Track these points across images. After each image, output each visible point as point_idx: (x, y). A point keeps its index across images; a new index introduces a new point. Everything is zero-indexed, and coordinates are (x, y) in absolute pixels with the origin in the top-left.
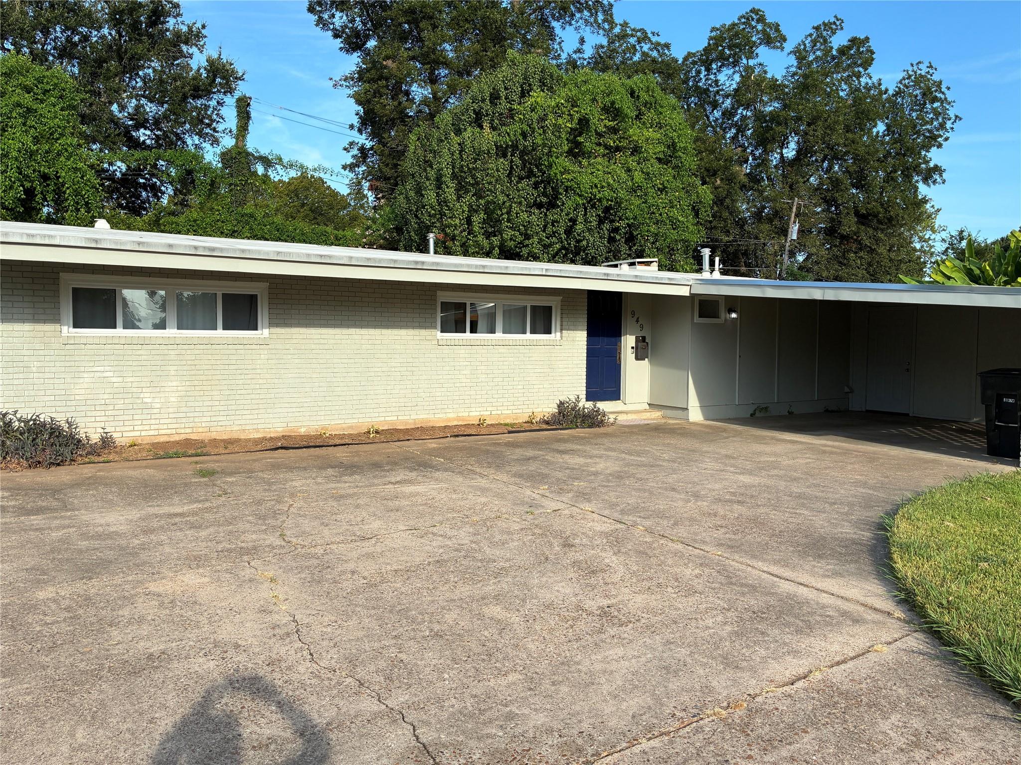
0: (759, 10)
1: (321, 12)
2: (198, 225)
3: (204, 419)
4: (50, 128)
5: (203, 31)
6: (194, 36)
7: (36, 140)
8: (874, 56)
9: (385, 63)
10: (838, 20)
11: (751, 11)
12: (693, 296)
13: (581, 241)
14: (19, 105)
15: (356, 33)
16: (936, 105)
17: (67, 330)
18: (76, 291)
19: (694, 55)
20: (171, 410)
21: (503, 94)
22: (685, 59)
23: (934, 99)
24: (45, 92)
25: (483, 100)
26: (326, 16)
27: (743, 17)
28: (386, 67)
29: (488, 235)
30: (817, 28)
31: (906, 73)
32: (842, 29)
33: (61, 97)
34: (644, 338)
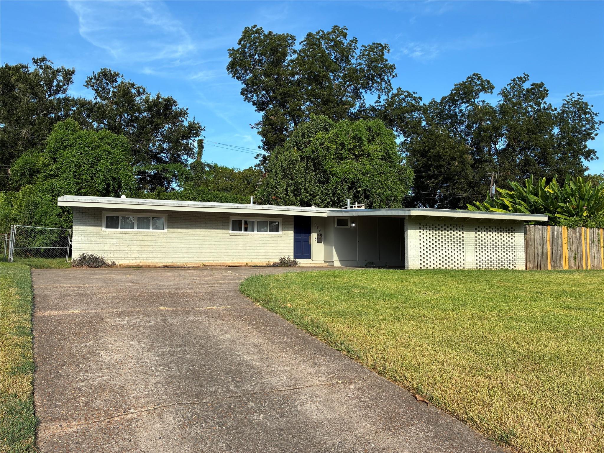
0: (478, 74)
1: (247, 94)
2: (179, 195)
3: (144, 258)
4: (117, 159)
5: (187, 111)
6: (183, 113)
7: (112, 164)
8: (548, 93)
9: (270, 118)
10: (526, 75)
11: (473, 75)
12: (328, 217)
13: (340, 197)
14: (105, 150)
15: (263, 103)
16: (588, 116)
17: (104, 229)
18: (107, 217)
19: (446, 97)
20: (134, 255)
21: (306, 134)
22: (442, 100)
23: (585, 113)
24: (116, 145)
25: (299, 137)
26: (249, 96)
27: (469, 78)
28: (271, 119)
29: (296, 196)
30: (514, 80)
31: (565, 101)
32: (528, 80)
33: (123, 146)
34: (321, 235)
